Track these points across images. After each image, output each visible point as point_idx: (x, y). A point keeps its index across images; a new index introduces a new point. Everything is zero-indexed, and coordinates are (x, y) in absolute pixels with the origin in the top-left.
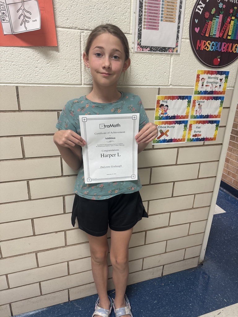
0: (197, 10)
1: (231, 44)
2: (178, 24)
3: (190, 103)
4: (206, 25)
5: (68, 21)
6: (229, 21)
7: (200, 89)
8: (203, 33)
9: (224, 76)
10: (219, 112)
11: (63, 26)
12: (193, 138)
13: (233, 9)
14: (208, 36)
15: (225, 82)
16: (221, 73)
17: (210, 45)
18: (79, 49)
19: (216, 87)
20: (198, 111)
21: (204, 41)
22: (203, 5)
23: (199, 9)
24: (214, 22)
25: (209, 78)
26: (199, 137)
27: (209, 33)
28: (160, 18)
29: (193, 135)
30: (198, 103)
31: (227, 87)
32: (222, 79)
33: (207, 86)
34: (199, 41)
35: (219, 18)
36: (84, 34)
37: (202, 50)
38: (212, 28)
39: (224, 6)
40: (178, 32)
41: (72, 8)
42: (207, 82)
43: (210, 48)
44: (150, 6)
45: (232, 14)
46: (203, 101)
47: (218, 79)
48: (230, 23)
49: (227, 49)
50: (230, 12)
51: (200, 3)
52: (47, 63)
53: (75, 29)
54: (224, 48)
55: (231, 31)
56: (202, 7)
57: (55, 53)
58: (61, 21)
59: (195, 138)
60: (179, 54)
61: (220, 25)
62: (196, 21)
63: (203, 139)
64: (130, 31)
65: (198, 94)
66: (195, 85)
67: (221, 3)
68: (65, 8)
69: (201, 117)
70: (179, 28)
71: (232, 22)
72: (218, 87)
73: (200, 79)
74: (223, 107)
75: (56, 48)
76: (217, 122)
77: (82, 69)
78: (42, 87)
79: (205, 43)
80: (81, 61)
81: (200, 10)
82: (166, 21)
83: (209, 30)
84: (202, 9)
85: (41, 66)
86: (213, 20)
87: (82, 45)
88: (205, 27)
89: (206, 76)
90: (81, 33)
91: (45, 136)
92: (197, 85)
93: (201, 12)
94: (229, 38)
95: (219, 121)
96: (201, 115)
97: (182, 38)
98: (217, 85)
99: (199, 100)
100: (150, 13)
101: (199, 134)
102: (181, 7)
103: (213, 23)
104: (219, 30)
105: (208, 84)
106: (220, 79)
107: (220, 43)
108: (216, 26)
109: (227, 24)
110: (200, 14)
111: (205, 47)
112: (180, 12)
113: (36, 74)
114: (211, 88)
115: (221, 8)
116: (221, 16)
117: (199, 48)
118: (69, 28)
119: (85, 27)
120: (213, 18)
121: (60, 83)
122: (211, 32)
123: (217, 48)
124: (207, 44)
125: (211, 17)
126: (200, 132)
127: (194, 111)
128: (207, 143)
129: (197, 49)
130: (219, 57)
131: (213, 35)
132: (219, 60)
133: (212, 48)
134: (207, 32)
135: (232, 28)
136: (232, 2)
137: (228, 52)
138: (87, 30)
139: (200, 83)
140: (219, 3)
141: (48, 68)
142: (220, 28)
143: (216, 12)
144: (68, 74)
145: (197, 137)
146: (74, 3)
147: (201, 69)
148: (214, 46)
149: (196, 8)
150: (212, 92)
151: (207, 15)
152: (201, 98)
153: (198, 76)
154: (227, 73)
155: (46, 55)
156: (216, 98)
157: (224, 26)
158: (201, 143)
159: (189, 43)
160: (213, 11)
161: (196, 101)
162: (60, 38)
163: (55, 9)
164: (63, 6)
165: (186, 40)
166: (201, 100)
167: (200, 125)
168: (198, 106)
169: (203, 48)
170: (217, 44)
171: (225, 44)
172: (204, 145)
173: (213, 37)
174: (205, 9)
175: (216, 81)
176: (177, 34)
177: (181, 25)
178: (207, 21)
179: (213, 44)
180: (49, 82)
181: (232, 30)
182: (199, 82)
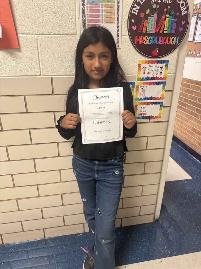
0: (133, 12)
1: (168, 37)
2: (117, 24)
3: (134, 88)
4: (142, 23)
5: (26, 29)
6: (164, 18)
7: (142, 76)
8: (140, 30)
9: (164, 64)
10: (162, 94)
11: (23, 33)
12: (139, 116)
13: (167, 8)
14: (145, 32)
15: (165, 70)
16: (161, 62)
17: (147, 39)
18: (37, 49)
19: (157, 74)
20: (142, 94)
21: (142, 37)
22: (138, 8)
23: (134, 11)
24: (149, 20)
25: (150, 66)
26: (144, 116)
27: (145, 30)
28: (101, 21)
29: (139, 114)
30: (142, 88)
31: (168, 74)
32: (163, 67)
33: (148, 73)
34: (136, 37)
35: (154, 17)
36: (40, 37)
37: (141, 44)
38: (148, 26)
39: (158, 7)
40: (118, 31)
41: (29, 19)
42: (149, 70)
43: (148, 42)
44: (91, 12)
45: (166, 13)
46: (146, 86)
47: (158, 67)
48: (165, 20)
49: (165, 41)
50: (164, 11)
51: (135, 6)
52: (14, 61)
53: (32, 34)
54: (162, 41)
55: (167, 27)
56: (137, 9)
57: (18, 53)
58: (21, 29)
59: (141, 116)
60: (121, 49)
61: (156, 22)
62: (133, 21)
63: (149, 117)
64: (76, 33)
65: (140, 80)
66: (137, 73)
67: (154, 4)
68: (24, 19)
69: (145, 99)
70: (119, 27)
71: (167, 20)
72: (159, 73)
73: (142, 68)
74: (166, 91)
75: (19, 49)
76: (161, 104)
77: (40, 64)
78: (11, 78)
79: (142, 38)
80: (39, 58)
81: (136, 12)
82: (107, 23)
83: (145, 27)
84: (138, 10)
85: (9, 63)
86: (148, 19)
87: (39, 46)
88: (141, 25)
89: (147, 65)
90: (37, 37)
91: (16, 115)
92: (139, 73)
93: (136, 14)
94: (165, 32)
95: (162, 103)
96: (145, 97)
97: (122, 36)
98: (158, 72)
99: (142, 86)
100: (92, 17)
101: (145, 113)
102: (118, 11)
103: (148, 22)
104: (155, 26)
105: (150, 72)
106: (161, 67)
107: (157, 37)
108: (152, 24)
109: (162, 21)
110: (136, 15)
111: (143, 42)
112: (118, 15)
113: (6, 69)
114: (152, 75)
115: (155, 8)
116: (156, 15)
117: (138, 42)
118: (28, 34)
119: (40, 32)
120: (149, 17)
121: (24, 75)
122: (147, 29)
123: (155, 42)
124: (145, 39)
125: (147, 17)
126: (145, 111)
127: (138, 94)
128: (152, 120)
129: (136, 43)
130: (158, 49)
131: (150, 31)
132: (158, 51)
133: (150, 42)
134: (143, 29)
135: (167, 24)
136: (165, 2)
137: (166, 44)
138: (41, 34)
139: (142, 71)
140: (153, 4)
141: (14, 64)
142: (155, 25)
143: (150, 12)
144: (30, 68)
145: (142, 116)
146: (30, 15)
147: (141, 60)
148: (151, 40)
149: (132, 10)
150: (154, 79)
151: (142, 15)
152: (144, 83)
153: (139, 66)
154: (167, 62)
155: (12, 55)
156: (158, 83)
157: (159, 23)
158: (147, 120)
159: (129, 39)
160: (148, 11)
161: (139, 86)
162: (21, 42)
163: (16, 21)
164: (22, 18)
165: (126, 36)
166: (144, 85)
167: (145, 106)
168: (142, 90)
169: (141, 42)
170: (154, 38)
171: (162, 38)
172: (149, 122)
173: (150, 32)
174: (140, 11)
175: (157, 68)
176: (117, 33)
177: (120, 25)
178: (142, 20)
179: (151, 38)
180: (16, 75)
181: (167, 25)
182: (140, 70)
